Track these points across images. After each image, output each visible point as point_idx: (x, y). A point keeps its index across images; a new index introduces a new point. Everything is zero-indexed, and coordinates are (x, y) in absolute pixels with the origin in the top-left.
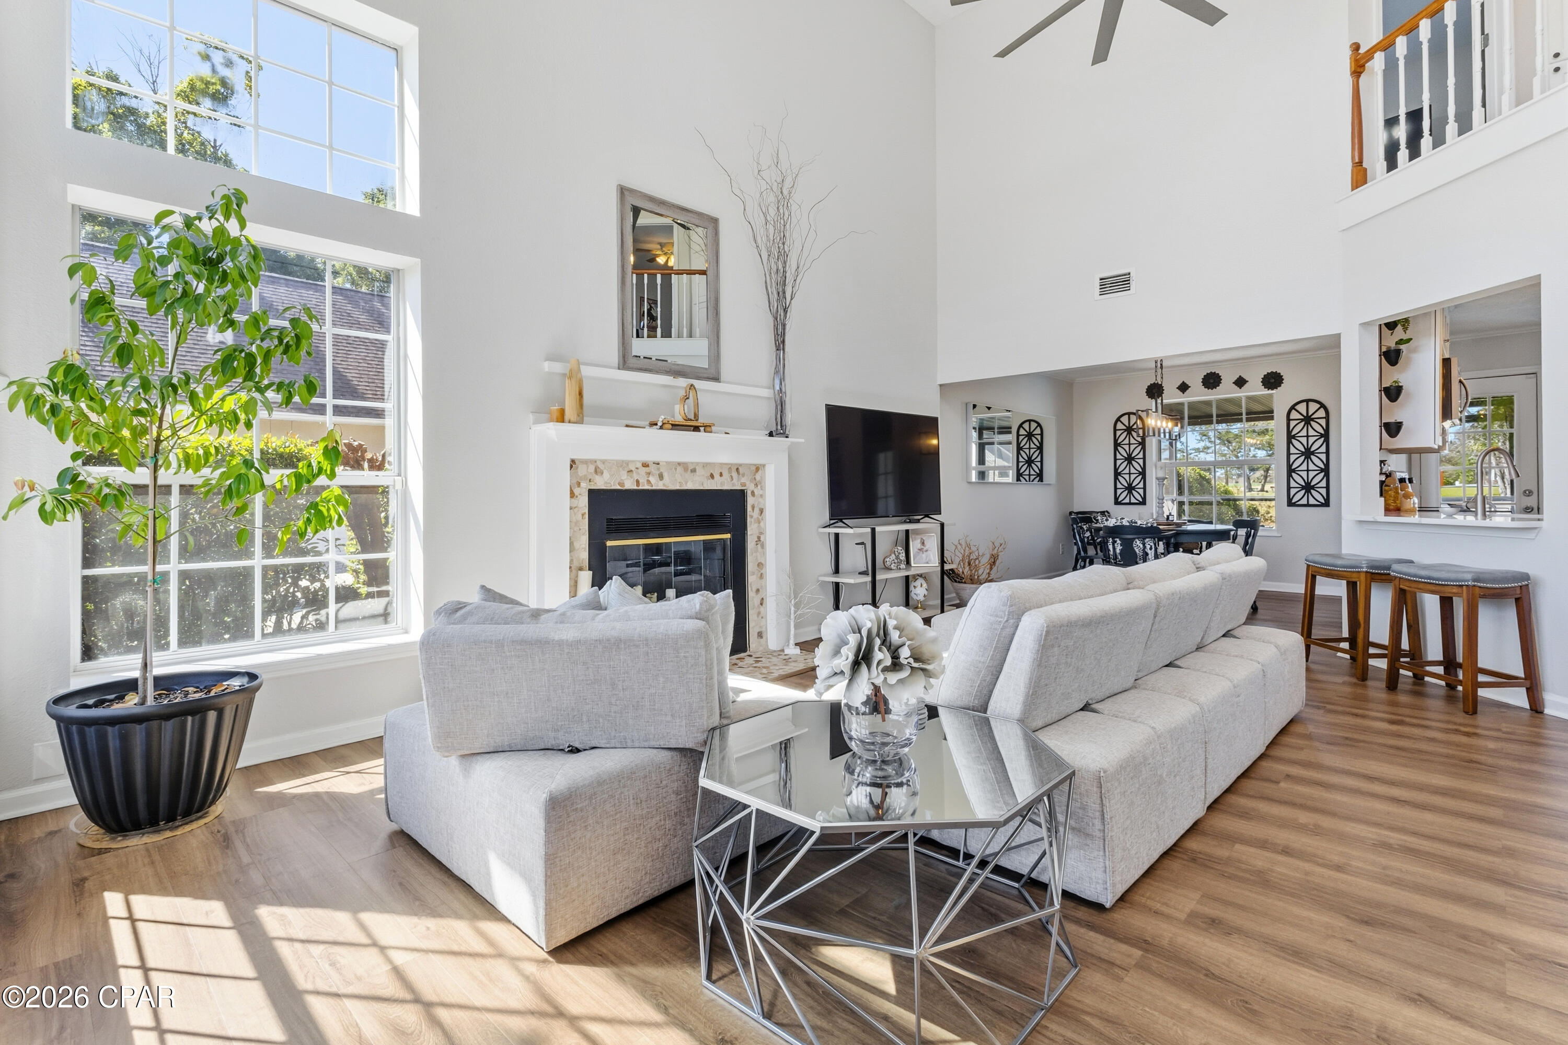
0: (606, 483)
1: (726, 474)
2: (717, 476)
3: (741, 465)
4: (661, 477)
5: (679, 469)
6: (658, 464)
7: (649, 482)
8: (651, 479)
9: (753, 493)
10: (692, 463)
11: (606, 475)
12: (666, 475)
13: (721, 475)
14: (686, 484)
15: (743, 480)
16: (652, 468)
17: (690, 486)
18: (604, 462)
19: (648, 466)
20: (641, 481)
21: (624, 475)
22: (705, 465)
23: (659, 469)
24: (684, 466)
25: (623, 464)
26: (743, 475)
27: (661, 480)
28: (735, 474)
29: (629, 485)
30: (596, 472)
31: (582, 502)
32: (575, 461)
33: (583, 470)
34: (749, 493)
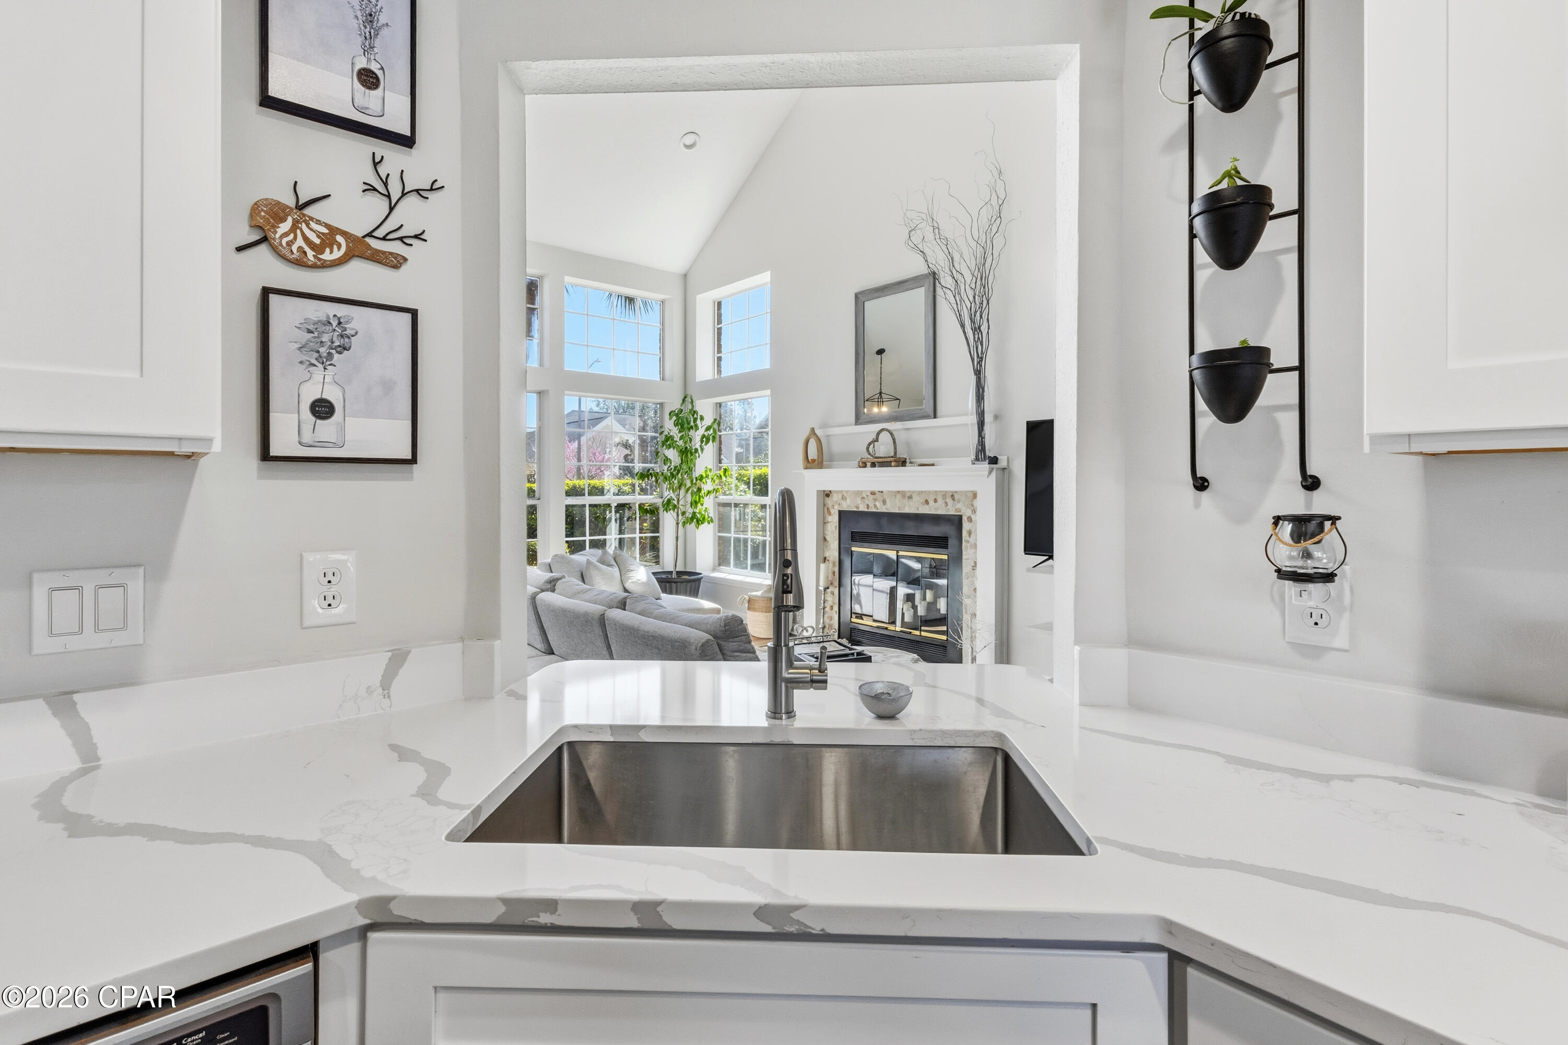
0: (848, 506)
1: (940, 501)
2: (931, 502)
3: (956, 492)
4: (884, 502)
5: (898, 496)
6: (882, 492)
7: (875, 506)
8: (878, 504)
9: (970, 519)
10: (909, 491)
11: (848, 501)
12: (888, 501)
13: (936, 501)
14: (904, 507)
15: (959, 506)
16: (878, 496)
17: (907, 510)
18: (847, 492)
19: (875, 494)
20: (870, 505)
21: (859, 501)
22: (921, 492)
23: (882, 496)
24: (903, 494)
25: (858, 493)
26: (959, 501)
27: (884, 505)
28: (949, 501)
29: (862, 508)
30: (842, 499)
31: (834, 519)
32: (830, 491)
33: (835, 498)
34: (965, 519)
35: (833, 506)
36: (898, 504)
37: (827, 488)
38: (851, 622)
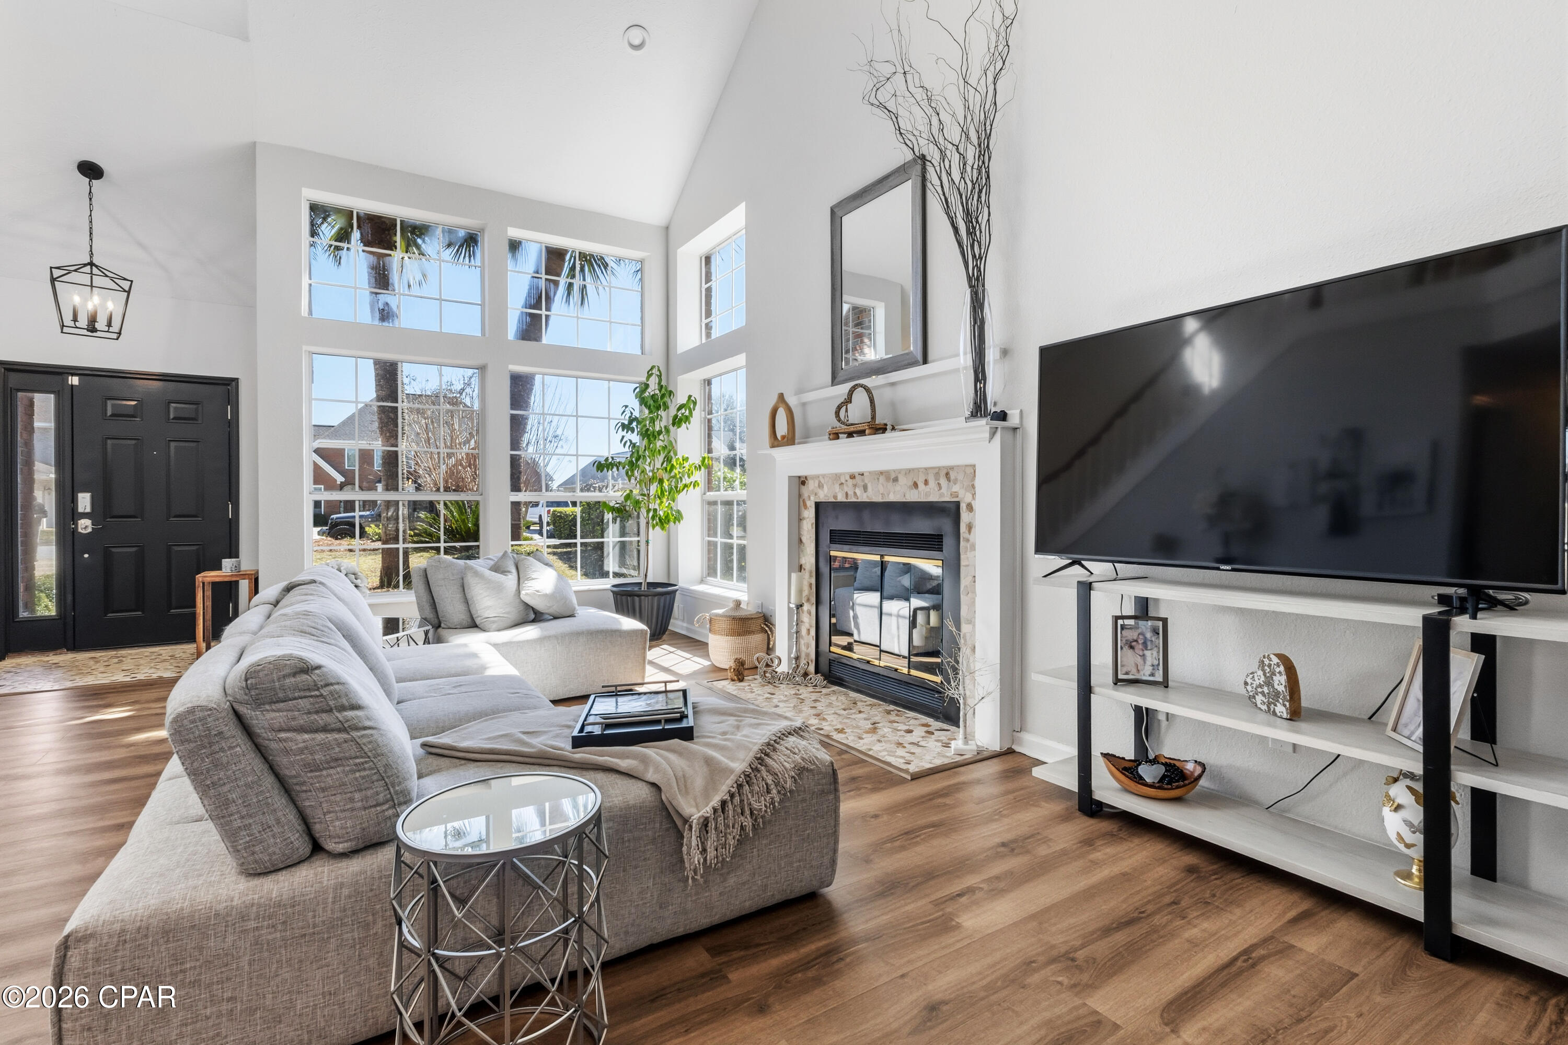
0: (825, 495)
1: (932, 483)
2: (921, 485)
3: (952, 468)
5: (882, 479)
6: (863, 475)
7: (855, 494)
8: (858, 491)
9: (970, 508)
10: (894, 471)
11: (826, 488)
12: (870, 486)
13: (926, 482)
14: (888, 494)
15: (956, 488)
16: (858, 479)
17: (892, 498)
18: (824, 476)
19: (854, 477)
20: (849, 493)
21: (837, 488)
22: (909, 471)
23: (863, 481)
24: (887, 475)
25: (837, 476)
26: (955, 481)
27: (865, 492)
28: (943, 481)
29: (841, 498)
30: (819, 486)
31: (809, 514)
32: (806, 477)
33: (812, 485)
34: (963, 507)
35: (809, 497)
36: (882, 490)
37: (802, 473)
38: (830, 651)
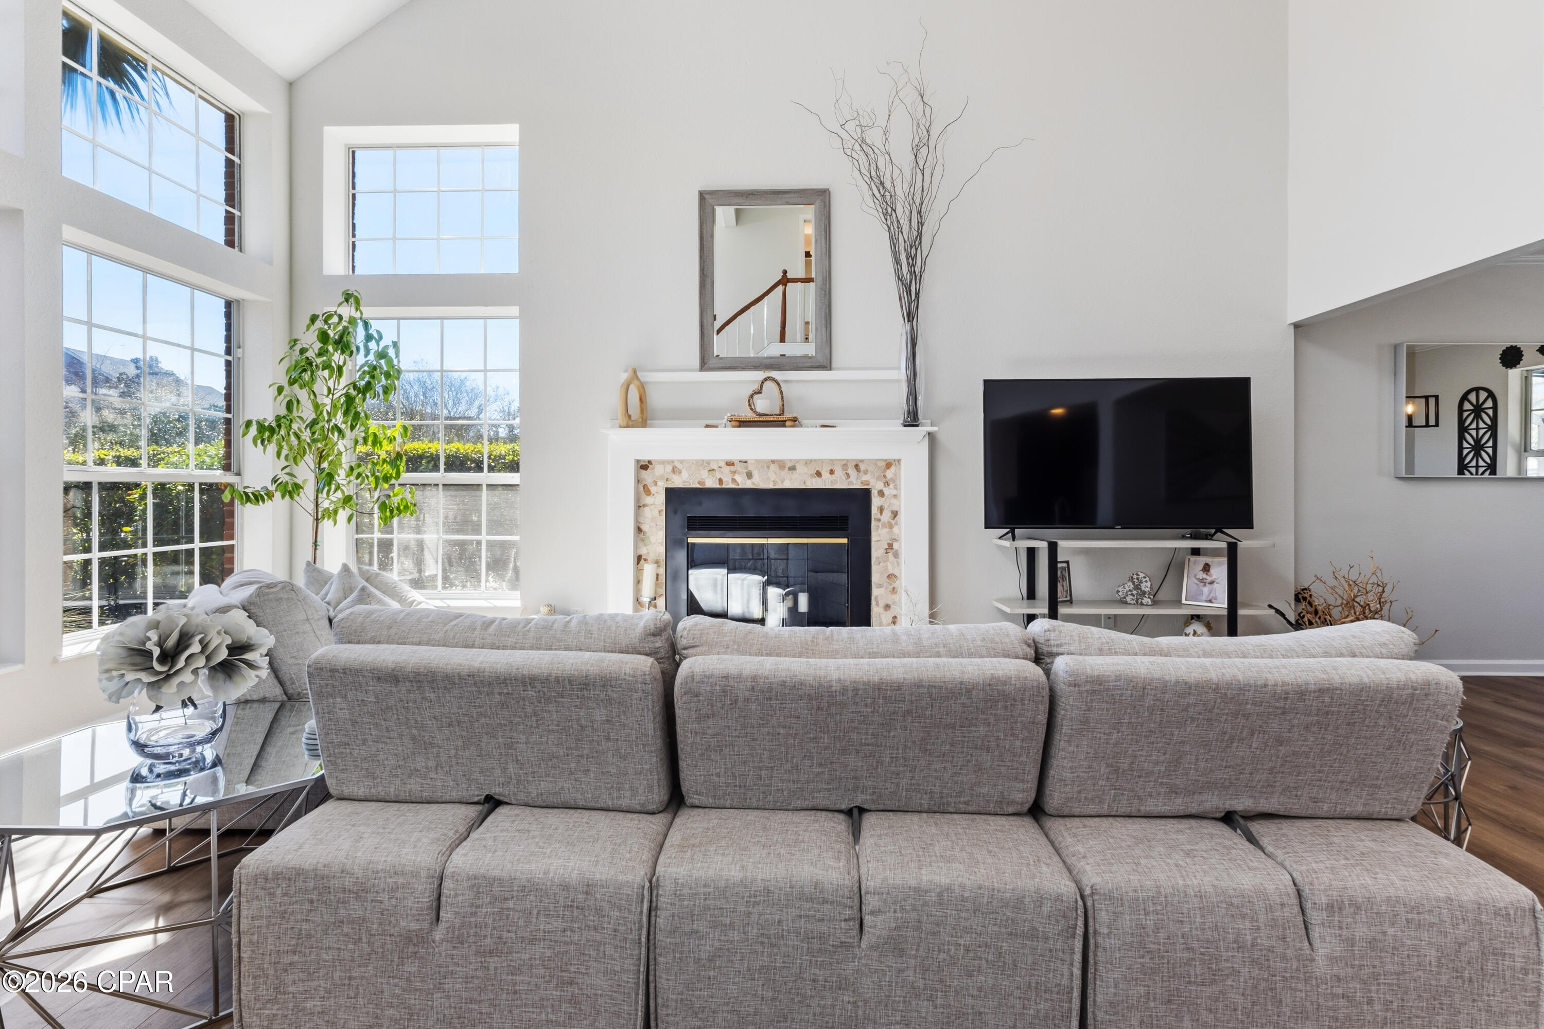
0: (684, 482)
1: (839, 472)
2: (825, 474)
3: (862, 461)
4: (749, 475)
5: (774, 467)
6: (746, 462)
7: (734, 480)
8: (738, 478)
9: (881, 493)
10: (791, 460)
11: (685, 475)
12: (755, 474)
13: (832, 472)
14: (782, 482)
15: (865, 478)
16: (739, 467)
17: (787, 485)
18: (681, 462)
19: (733, 464)
20: (724, 480)
21: (704, 474)
22: (808, 462)
23: (746, 468)
24: (781, 464)
25: (704, 464)
26: (866, 472)
27: (749, 479)
28: (852, 472)
29: (711, 484)
30: (673, 471)
31: (658, 500)
32: (650, 462)
33: (657, 471)
34: (874, 493)
35: (656, 483)
36: (773, 476)
37: (645, 457)
